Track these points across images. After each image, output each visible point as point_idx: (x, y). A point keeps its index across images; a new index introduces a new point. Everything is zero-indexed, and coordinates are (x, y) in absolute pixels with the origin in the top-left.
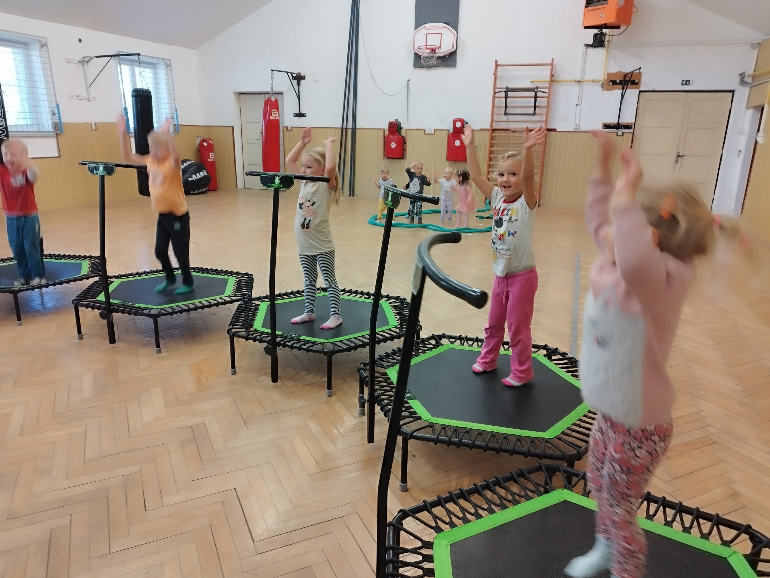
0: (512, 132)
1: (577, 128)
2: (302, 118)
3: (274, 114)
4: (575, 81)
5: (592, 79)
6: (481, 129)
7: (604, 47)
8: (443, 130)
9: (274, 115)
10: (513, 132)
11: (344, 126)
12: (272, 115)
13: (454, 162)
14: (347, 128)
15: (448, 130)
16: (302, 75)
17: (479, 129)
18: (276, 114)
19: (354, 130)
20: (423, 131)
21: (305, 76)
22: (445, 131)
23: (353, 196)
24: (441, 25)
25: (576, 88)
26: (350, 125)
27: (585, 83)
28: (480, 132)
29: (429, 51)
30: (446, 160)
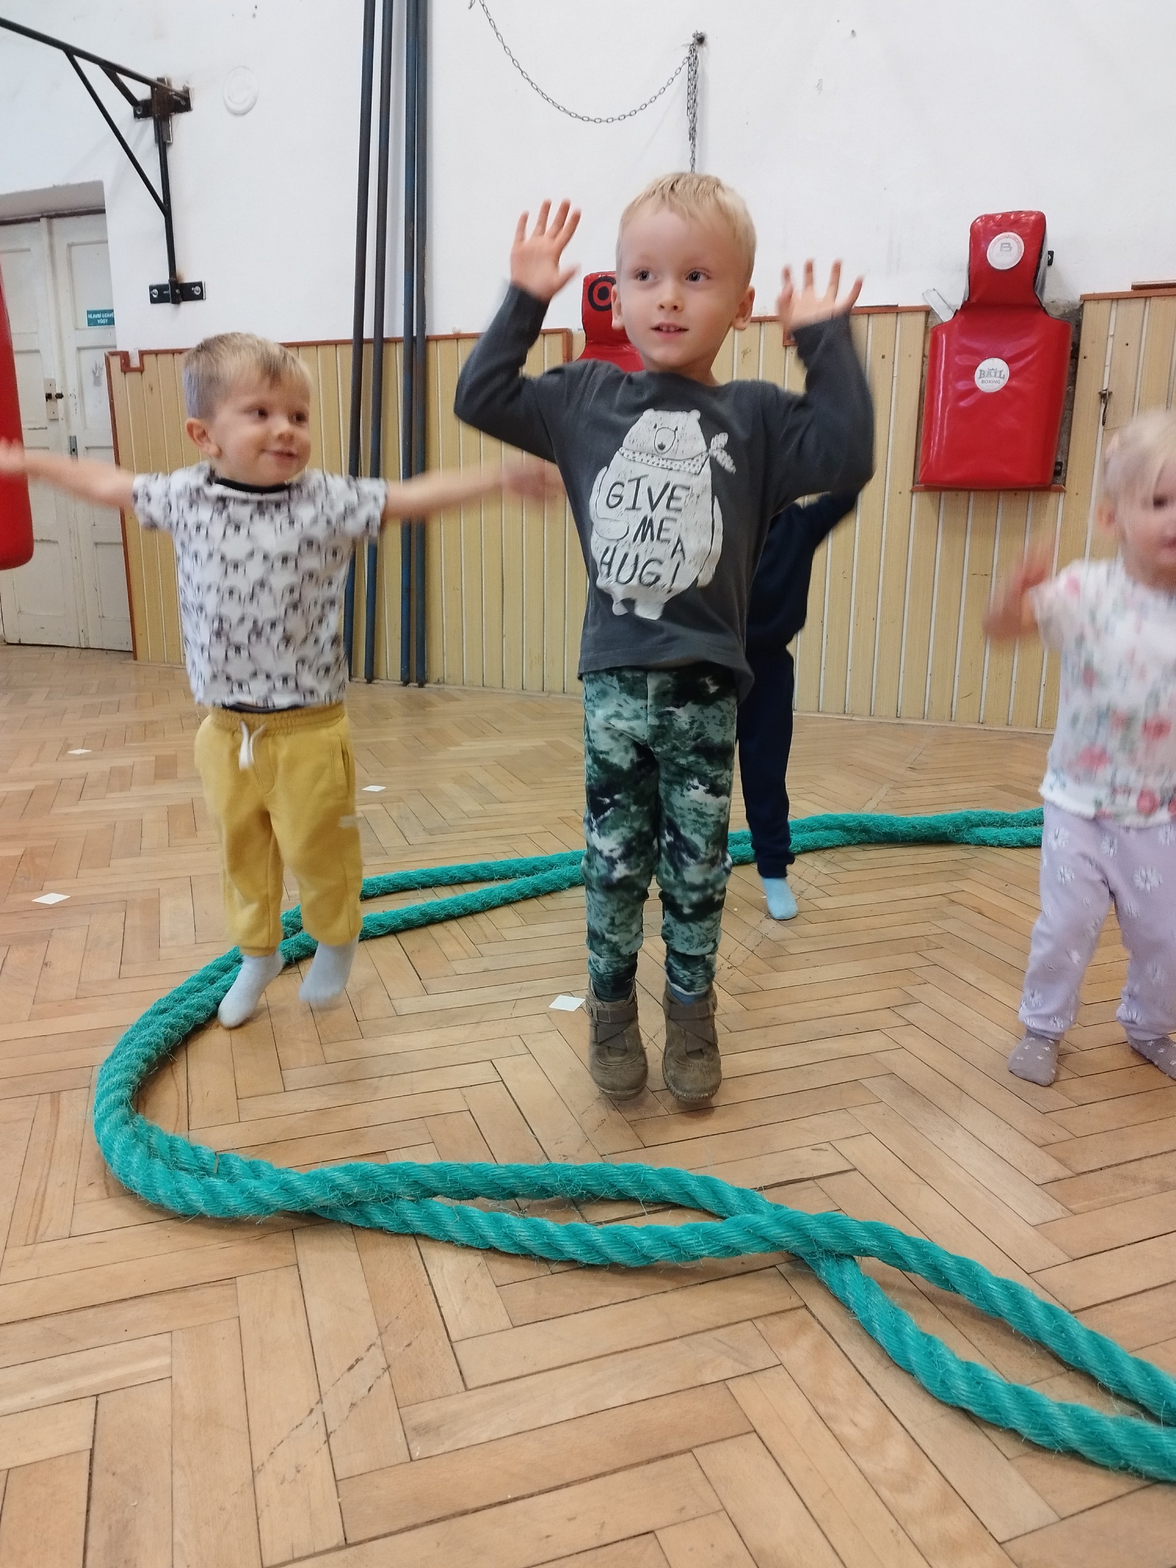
2: (187, 306)
6: (1136, 288)
8: (896, 309)
11: (368, 333)
13: (963, 495)
15: (928, 312)
16: (177, 86)
17: (1129, 289)
19: (418, 344)
21: (187, 91)
22: (909, 316)
23: (421, 685)
26: (395, 327)
28: (1137, 306)
30: (909, 485)
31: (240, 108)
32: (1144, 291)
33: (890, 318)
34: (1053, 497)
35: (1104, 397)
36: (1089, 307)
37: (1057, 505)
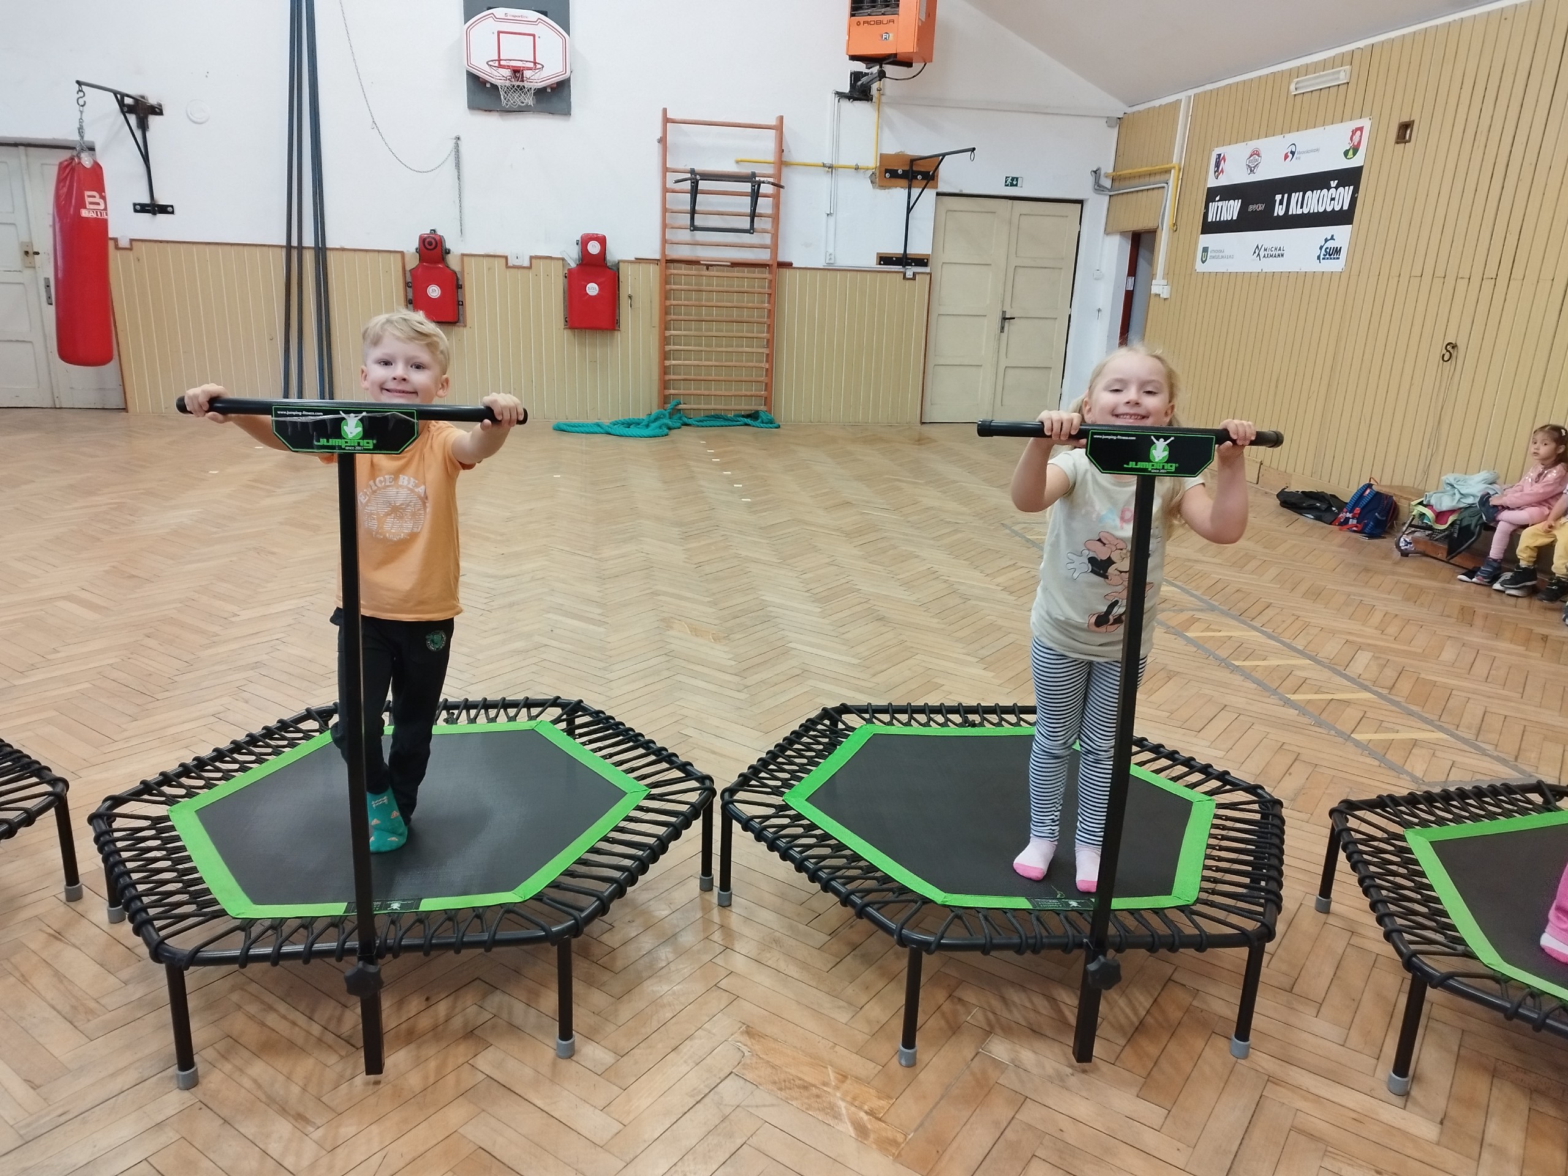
0: (705, 267)
1: (832, 262)
2: (161, 217)
3: (91, 203)
4: (824, 166)
5: (853, 164)
6: (636, 259)
7: (872, 100)
8: (550, 258)
9: (92, 207)
10: (708, 266)
11: (295, 243)
12: (88, 206)
13: (583, 330)
14: (301, 248)
15: (563, 259)
16: (152, 101)
17: (633, 259)
18: (98, 204)
19: (321, 251)
20: (504, 260)
21: (160, 105)
22: (556, 261)
24: (533, 15)
25: (824, 181)
26: (309, 240)
27: (840, 170)
28: (637, 265)
29: (507, 73)
30: (563, 326)
31: (199, 121)
32: (639, 260)
33: (548, 261)
34: (616, 332)
35: (630, 297)
36: (621, 264)
37: (618, 335)
